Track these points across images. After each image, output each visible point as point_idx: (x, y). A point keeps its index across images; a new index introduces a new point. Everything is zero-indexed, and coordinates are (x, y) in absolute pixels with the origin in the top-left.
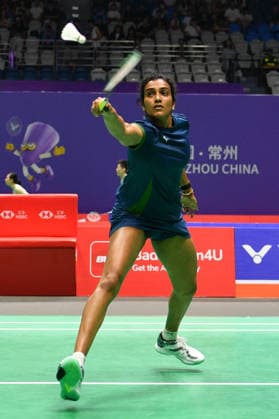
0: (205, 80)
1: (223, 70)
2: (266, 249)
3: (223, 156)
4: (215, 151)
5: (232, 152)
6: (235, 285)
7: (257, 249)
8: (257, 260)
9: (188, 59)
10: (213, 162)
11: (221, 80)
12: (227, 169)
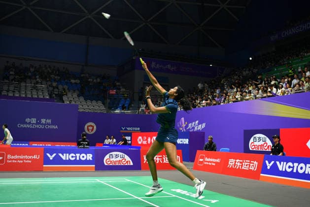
0: (42, 97)
1: (49, 94)
2: (54, 155)
3: (46, 122)
4: (43, 121)
5: (49, 121)
6: (43, 167)
7: (51, 155)
8: (51, 159)
9: (37, 90)
10: (42, 124)
11: (47, 97)
12: (47, 127)
